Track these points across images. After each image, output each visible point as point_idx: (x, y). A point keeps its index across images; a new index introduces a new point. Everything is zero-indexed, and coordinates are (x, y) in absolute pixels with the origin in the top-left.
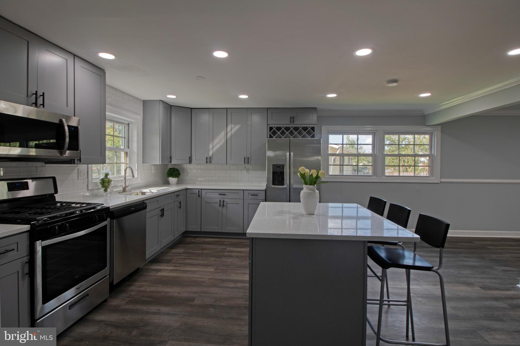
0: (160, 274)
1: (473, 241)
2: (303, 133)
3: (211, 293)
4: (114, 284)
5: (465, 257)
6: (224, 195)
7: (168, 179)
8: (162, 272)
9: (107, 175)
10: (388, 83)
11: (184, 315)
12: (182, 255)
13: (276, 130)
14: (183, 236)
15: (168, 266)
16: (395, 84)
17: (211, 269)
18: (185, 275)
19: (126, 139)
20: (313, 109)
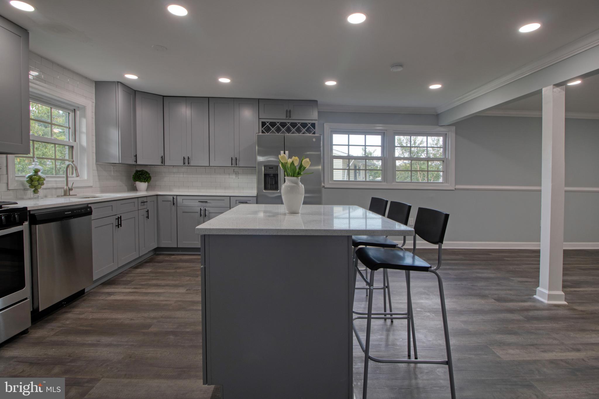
0: (112, 298)
1: (490, 253)
2: (302, 130)
3: (174, 318)
4: (40, 310)
5: (480, 269)
6: (206, 203)
7: (135, 184)
8: (115, 295)
9: (36, 171)
10: (392, 67)
11: (133, 345)
12: (147, 275)
13: (269, 126)
14: (155, 254)
15: (125, 288)
16: (400, 69)
17: (182, 290)
18: (145, 298)
19: (70, 130)
20: (313, 103)
